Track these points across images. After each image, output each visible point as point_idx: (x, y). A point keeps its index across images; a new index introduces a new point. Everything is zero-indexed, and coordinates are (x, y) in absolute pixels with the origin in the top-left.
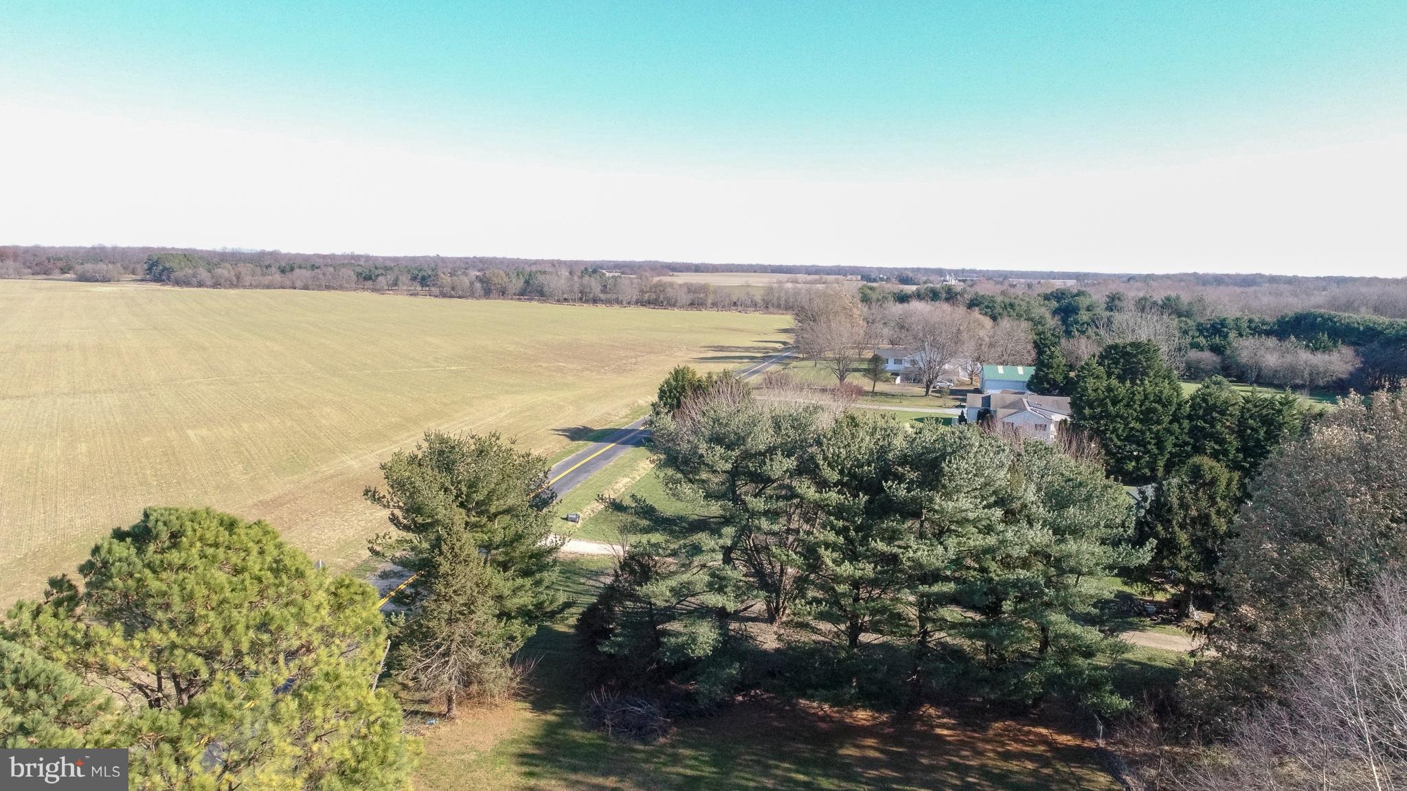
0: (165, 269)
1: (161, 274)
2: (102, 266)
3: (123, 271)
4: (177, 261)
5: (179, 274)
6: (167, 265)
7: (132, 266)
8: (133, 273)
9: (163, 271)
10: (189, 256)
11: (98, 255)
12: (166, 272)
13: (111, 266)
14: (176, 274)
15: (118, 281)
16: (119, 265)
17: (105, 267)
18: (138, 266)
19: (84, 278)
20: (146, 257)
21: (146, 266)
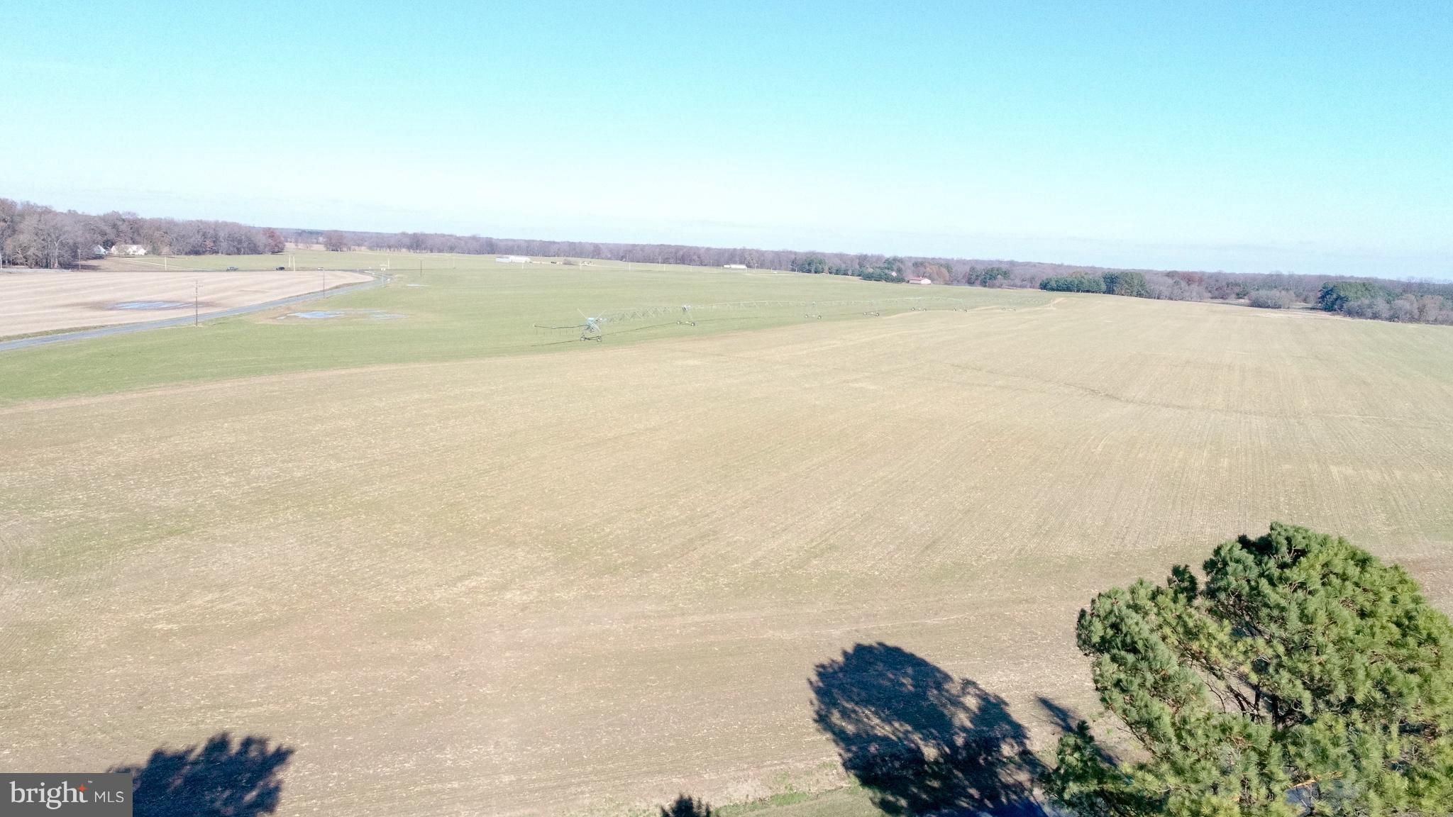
0: (1339, 298)
1: (1333, 303)
2: (1275, 293)
3: (1294, 298)
4: (1354, 290)
5: (1353, 304)
6: (1342, 294)
7: (1305, 293)
8: (1305, 300)
9: (1336, 299)
10: (1368, 286)
11: (1274, 282)
12: (1338, 302)
13: (1284, 293)
14: (1351, 304)
15: (1288, 308)
16: (1292, 292)
17: (1278, 294)
18: (1311, 294)
19: (1257, 304)
20: (1322, 284)
21: (1319, 295)
